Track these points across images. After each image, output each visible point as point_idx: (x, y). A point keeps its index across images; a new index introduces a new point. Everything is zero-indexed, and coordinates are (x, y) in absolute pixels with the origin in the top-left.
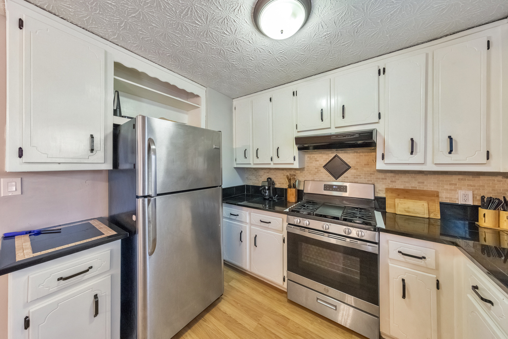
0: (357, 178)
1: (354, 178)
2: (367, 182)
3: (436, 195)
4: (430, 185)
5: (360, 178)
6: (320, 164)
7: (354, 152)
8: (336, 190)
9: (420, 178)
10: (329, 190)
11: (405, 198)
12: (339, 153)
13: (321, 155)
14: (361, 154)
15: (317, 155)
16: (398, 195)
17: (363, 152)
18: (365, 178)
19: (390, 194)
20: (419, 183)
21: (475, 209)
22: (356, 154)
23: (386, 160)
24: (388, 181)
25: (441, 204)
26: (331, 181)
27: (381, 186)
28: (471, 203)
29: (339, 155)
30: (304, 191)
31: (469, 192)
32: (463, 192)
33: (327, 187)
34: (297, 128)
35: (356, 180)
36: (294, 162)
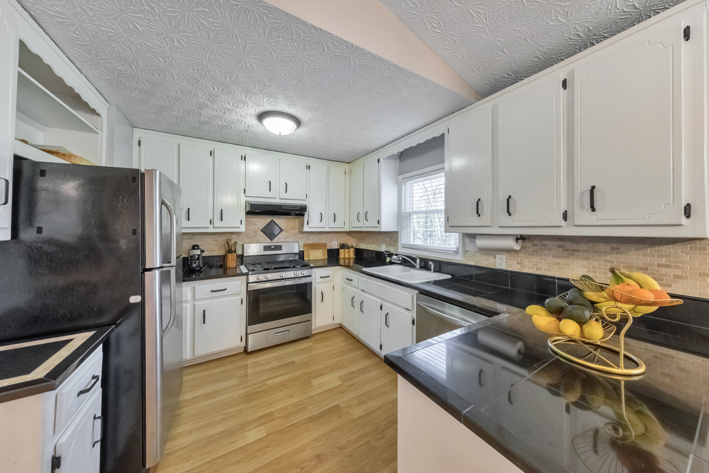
1: (286, 238)
2: (293, 241)
3: (325, 245)
4: (323, 240)
5: (289, 238)
6: (258, 228)
7: (285, 218)
8: (273, 249)
9: (320, 236)
10: (268, 250)
11: (313, 249)
12: (274, 218)
14: (290, 220)
16: (311, 248)
18: (291, 238)
19: (306, 248)
21: (338, 250)
22: (286, 220)
23: (310, 225)
24: (305, 239)
25: (328, 250)
26: (268, 242)
27: (302, 243)
28: (336, 248)
29: (274, 220)
30: (245, 255)
31: (336, 243)
32: (334, 242)
33: (266, 248)
34: (245, 193)
35: (286, 240)
36: (241, 226)
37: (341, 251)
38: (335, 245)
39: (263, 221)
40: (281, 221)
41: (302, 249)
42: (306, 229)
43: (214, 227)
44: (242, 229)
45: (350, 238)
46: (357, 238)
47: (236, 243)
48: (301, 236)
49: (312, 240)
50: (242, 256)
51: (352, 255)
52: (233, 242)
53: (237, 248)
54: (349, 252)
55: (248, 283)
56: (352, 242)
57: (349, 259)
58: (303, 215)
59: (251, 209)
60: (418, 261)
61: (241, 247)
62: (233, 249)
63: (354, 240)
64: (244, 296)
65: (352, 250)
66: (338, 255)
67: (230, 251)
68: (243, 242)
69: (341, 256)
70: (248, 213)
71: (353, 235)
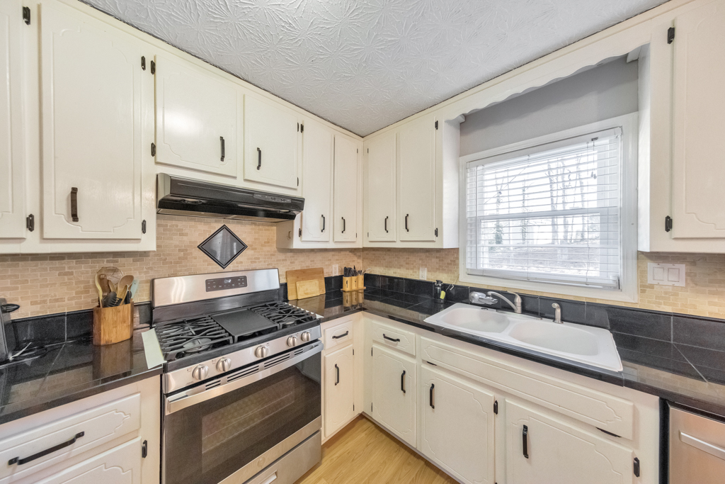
0: (255, 262)
1: (252, 262)
2: (267, 267)
3: (321, 271)
4: (317, 262)
5: (260, 262)
6: (190, 242)
7: (252, 224)
8: (228, 286)
9: (312, 256)
11: (303, 279)
12: (229, 223)
13: (192, 223)
14: (261, 227)
15: (184, 223)
16: (298, 277)
17: (263, 225)
18: (265, 262)
19: (290, 279)
20: (311, 261)
21: (340, 279)
22: (254, 226)
23: (304, 237)
24: (288, 262)
25: (325, 278)
26: (215, 272)
27: (283, 271)
28: (337, 274)
29: (230, 227)
30: (157, 304)
31: (337, 266)
32: (334, 266)
33: (212, 285)
34: (153, 153)
35: (254, 266)
36: (143, 236)
37: (346, 279)
38: (335, 271)
39: (200, 228)
40: (243, 229)
41: (283, 281)
42: (297, 244)
43: (44, 239)
44: (148, 243)
45: (355, 258)
46: (364, 259)
47: (130, 278)
48: (281, 256)
49: (300, 263)
50: (150, 306)
51: (361, 286)
52: (122, 275)
53: (134, 290)
54: (357, 281)
55: (163, 396)
56: (358, 264)
57: (357, 291)
58: (293, 217)
59: (172, 194)
60: (518, 300)
61: (147, 286)
62: (120, 294)
63: (360, 261)
64: (151, 431)
65: (361, 278)
66: (341, 285)
67: (110, 301)
68: (151, 274)
69: (346, 288)
70: (164, 205)
71: (358, 254)
